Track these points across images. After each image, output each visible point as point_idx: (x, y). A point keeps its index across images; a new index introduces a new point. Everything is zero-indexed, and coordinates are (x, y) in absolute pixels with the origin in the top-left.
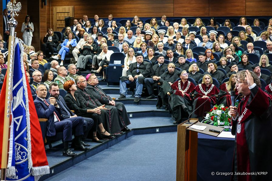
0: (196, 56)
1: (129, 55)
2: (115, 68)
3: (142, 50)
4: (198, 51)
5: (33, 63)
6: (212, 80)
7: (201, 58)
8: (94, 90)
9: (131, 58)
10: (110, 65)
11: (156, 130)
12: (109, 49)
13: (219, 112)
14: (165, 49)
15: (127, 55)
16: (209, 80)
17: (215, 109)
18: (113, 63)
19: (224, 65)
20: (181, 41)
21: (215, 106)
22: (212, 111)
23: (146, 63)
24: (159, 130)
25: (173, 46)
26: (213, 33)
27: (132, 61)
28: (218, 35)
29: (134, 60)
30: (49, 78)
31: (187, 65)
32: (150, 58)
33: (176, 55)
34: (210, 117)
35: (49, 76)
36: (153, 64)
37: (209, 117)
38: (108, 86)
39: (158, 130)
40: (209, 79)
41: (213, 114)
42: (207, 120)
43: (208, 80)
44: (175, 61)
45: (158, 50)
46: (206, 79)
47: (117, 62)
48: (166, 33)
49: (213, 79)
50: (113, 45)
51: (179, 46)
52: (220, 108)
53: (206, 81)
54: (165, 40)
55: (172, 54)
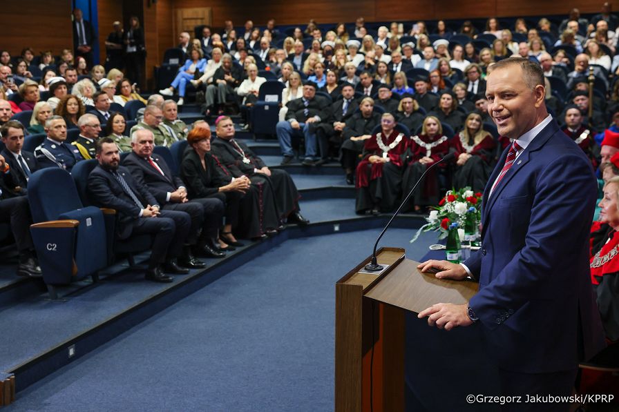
0: (411, 84)
1: (290, 86)
2: (267, 108)
3: (317, 74)
4: (414, 74)
5: (99, 101)
6: (441, 128)
7: (420, 87)
8: (227, 149)
9: (295, 91)
10: (259, 102)
11: (333, 228)
12: (260, 75)
13: (460, 208)
14: (358, 73)
15: (287, 84)
16: (436, 127)
17: (452, 199)
18: (264, 99)
19: (461, 98)
20: (386, 59)
21: (450, 192)
22: (442, 205)
23: (320, 98)
24: (340, 228)
25: (372, 69)
26: (443, 42)
27: (296, 95)
28: (451, 48)
29: (300, 93)
30: (115, 129)
31: (394, 102)
32: (330, 89)
33: (376, 84)
34: (439, 218)
35: (114, 124)
36: (334, 100)
37: (436, 221)
38: (256, 142)
39: (337, 228)
40: (434, 124)
41: (447, 211)
42: (431, 226)
43: (432, 126)
44: (374, 95)
45: (345, 75)
46: (429, 125)
47: (271, 98)
48: (360, 47)
49: (443, 126)
50: (267, 69)
51: (383, 68)
52: (463, 196)
53: (429, 128)
54: (358, 59)
55: (369, 80)
